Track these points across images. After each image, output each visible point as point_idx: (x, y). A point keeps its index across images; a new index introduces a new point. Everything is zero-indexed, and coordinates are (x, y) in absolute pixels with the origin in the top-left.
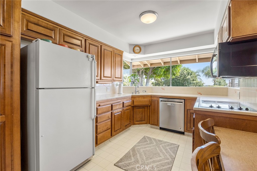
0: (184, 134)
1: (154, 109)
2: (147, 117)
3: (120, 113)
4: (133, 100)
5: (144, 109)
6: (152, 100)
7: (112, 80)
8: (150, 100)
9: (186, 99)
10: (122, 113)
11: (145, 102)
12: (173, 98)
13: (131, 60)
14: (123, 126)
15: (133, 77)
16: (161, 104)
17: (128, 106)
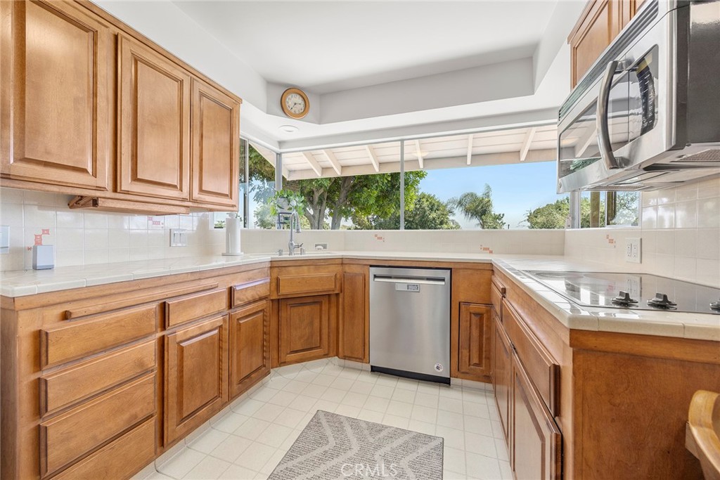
0: (449, 384)
1: (352, 306)
2: (329, 333)
3: (216, 331)
4: (275, 276)
5: (317, 307)
6: (344, 274)
7: (184, 200)
8: (338, 276)
9: (457, 266)
10: (226, 333)
11: (322, 281)
12: (414, 265)
13: (277, 144)
14: (230, 384)
15: (283, 199)
16: (374, 285)
17: (255, 301)
